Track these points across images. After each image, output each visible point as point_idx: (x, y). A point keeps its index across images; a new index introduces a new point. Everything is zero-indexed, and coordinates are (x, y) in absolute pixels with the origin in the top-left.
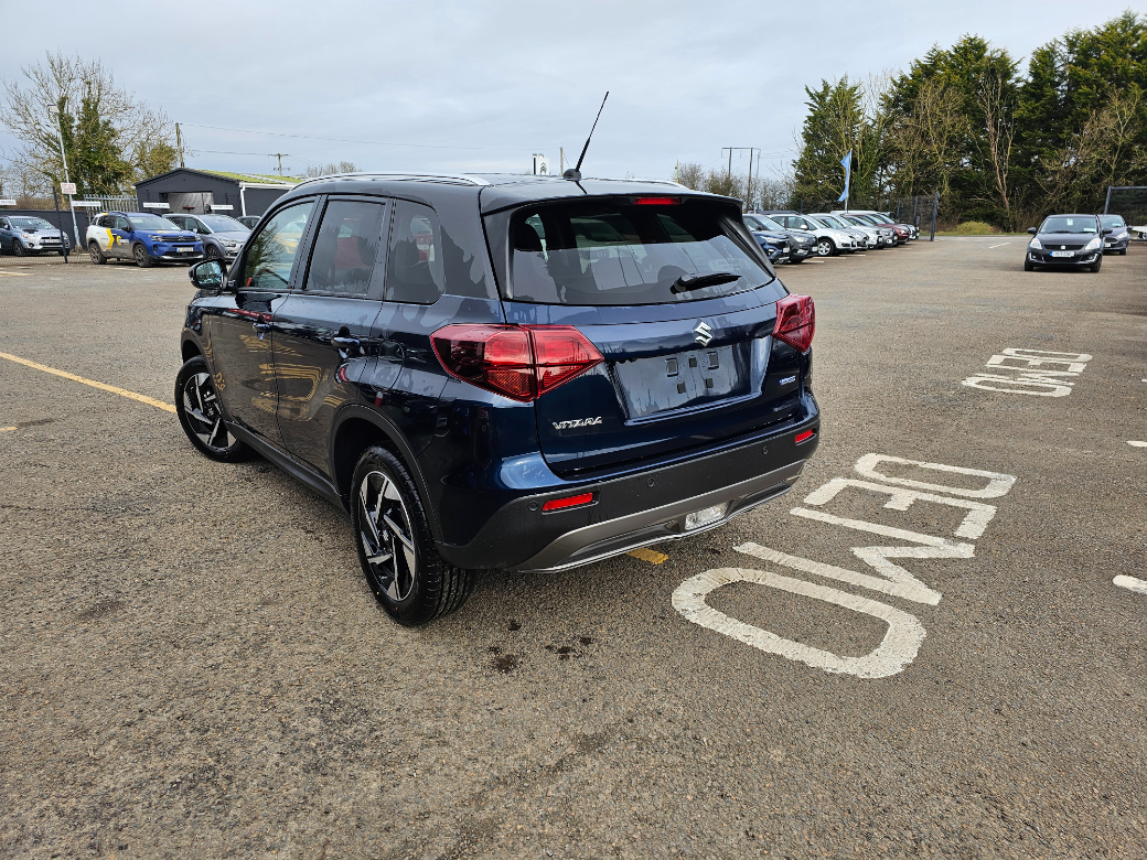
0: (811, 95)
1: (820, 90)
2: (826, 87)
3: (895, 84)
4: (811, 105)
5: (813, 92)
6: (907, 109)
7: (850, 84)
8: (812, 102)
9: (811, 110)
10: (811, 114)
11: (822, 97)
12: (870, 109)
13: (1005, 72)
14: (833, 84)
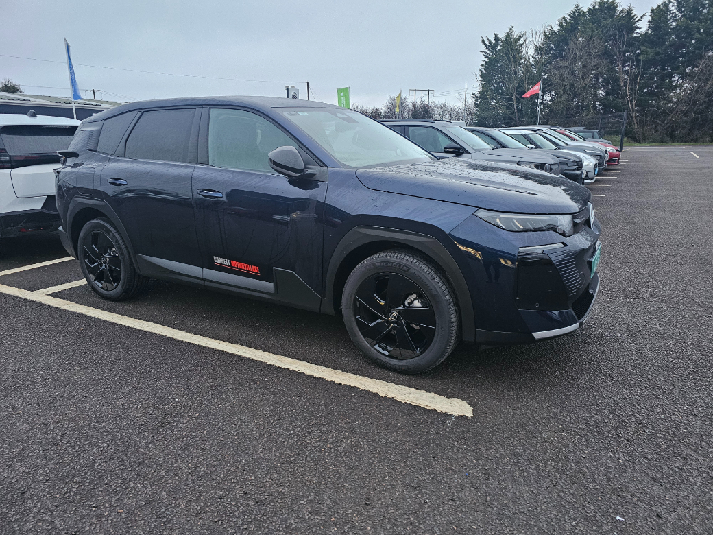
0: (486, 46)
1: (493, 41)
2: (496, 36)
3: (547, 36)
4: (486, 53)
5: (487, 43)
7: (515, 35)
8: (486, 51)
9: (486, 57)
10: (486, 60)
11: (492, 47)
12: (529, 52)
13: (632, 28)
14: (502, 36)
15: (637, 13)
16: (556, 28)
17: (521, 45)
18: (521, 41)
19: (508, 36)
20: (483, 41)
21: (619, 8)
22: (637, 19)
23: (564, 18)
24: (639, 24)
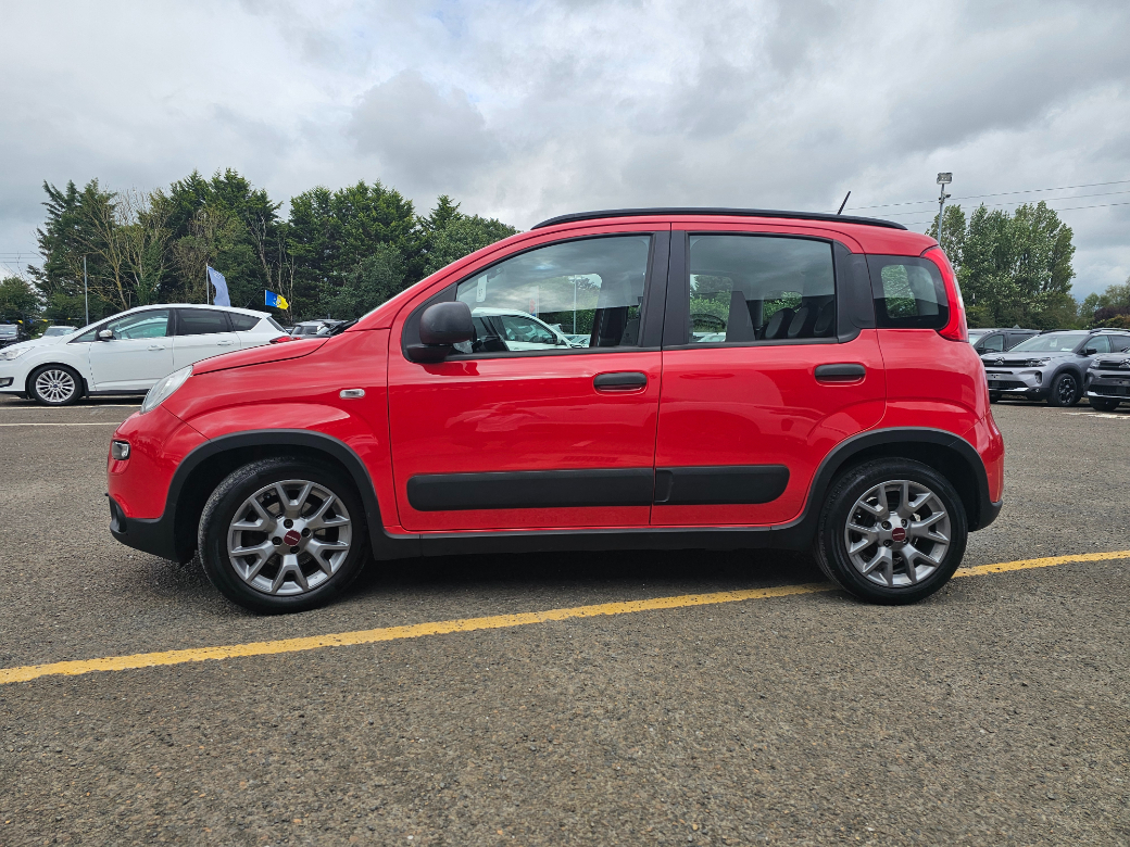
0: (52, 194)
1: (65, 193)
2: (72, 189)
4: (52, 206)
5: (52, 190)
7: (102, 191)
8: (53, 203)
9: (52, 212)
13: (268, 213)
14: (81, 188)
15: (273, 199)
16: (169, 194)
17: (113, 207)
18: (111, 202)
19: (89, 191)
20: (48, 191)
21: (252, 188)
22: (274, 206)
23: (180, 183)
24: (275, 212)
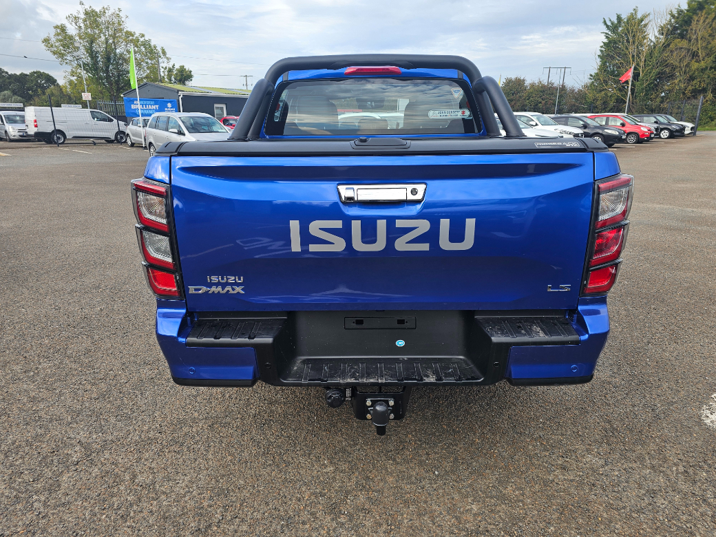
0: (608, 26)
1: (615, 20)
2: (619, 18)
3: (673, 16)
4: (606, 33)
5: (609, 24)
6: (682, 36)
7: (639, 16)
8: (607, 32)
9: (607, 37)
10: (606, 41)
11: (613, 28)
12: (653, 34)
14: (624, 17)
16: (685, 7)
17: (645, 25)
18: (643, 23)
19: (632, 17)
20: (605, 23)
